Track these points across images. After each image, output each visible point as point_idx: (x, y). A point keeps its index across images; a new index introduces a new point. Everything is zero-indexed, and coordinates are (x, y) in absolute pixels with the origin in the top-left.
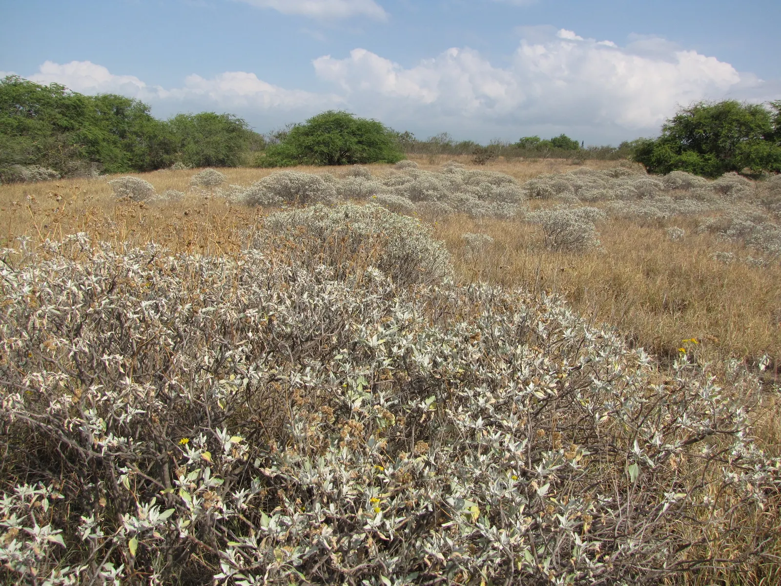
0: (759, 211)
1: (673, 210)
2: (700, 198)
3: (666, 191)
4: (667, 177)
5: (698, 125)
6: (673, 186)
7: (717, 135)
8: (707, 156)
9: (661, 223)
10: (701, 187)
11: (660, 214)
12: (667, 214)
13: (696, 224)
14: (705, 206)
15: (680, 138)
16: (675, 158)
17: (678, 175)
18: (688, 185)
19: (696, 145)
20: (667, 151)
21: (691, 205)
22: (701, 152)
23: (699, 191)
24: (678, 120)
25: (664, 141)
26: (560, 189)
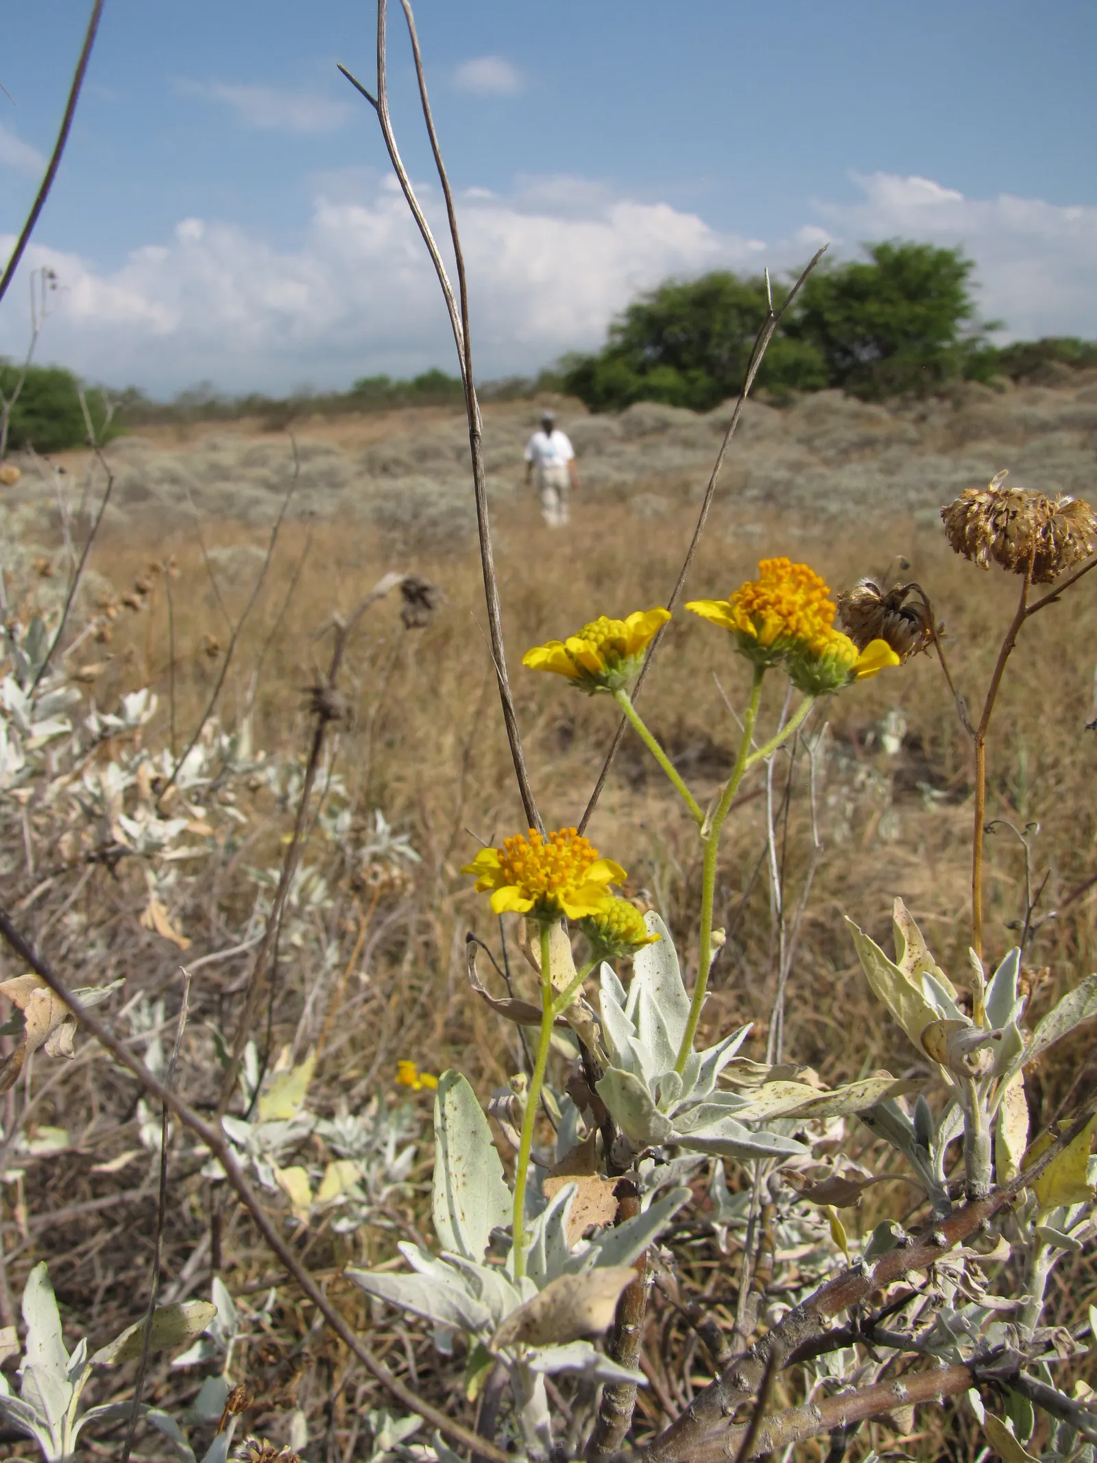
0: (795, 453)
1: (641, 469)
2: (688, 444)
3: (626, 439)
4: (624, 416)
5: (671, 319)
6: (637, 432)
7: (705, 336)
8: (693, 373)
9: (620, 495)
10: (689, 425)
11: (616, 477)
12: (629, 477)
13: (686, 488)
14: (697, 457)
15: (641, 345)
16: (636, 382)
17: (646, 410)
18: (663, 426)
19: (671, 356)
20: (620, 371)
21: (672, 456)
22: (682, 367)
23: (685, 433)
24: (635, 313)
25: (614, 354)
26: (423, 455)
